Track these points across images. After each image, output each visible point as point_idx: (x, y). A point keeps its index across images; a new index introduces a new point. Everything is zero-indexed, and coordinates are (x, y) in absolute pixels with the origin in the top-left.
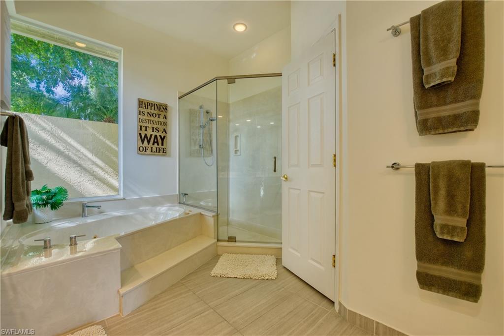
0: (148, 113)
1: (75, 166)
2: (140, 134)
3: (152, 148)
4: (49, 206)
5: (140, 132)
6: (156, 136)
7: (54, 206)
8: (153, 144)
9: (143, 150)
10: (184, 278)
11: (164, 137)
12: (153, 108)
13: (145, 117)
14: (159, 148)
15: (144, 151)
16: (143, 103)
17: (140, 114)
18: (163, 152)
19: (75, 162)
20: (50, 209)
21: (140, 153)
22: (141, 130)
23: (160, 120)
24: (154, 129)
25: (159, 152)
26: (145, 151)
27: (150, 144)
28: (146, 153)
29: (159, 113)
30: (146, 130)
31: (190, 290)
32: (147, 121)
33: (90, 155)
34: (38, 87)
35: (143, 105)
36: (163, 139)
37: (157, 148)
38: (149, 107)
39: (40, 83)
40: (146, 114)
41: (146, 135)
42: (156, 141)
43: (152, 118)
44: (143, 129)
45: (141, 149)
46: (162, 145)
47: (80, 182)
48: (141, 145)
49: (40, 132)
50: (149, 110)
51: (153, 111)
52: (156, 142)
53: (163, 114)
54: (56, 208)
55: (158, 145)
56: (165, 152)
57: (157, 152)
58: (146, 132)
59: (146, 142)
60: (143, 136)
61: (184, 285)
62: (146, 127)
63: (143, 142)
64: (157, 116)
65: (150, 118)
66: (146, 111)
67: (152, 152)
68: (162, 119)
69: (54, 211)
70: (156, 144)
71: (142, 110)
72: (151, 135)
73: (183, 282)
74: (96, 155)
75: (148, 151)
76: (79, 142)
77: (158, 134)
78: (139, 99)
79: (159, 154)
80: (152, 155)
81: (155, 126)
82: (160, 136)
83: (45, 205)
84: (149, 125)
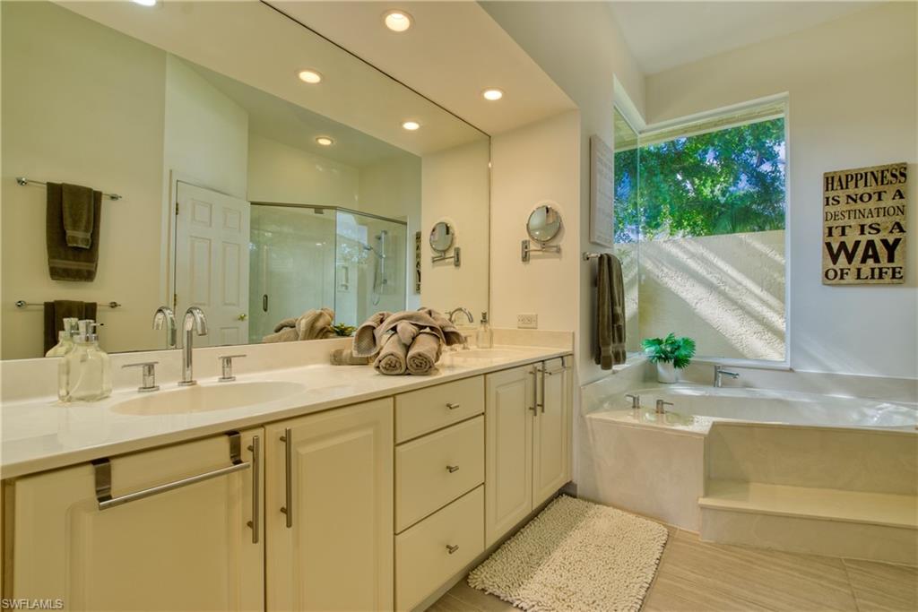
0: (849, 196)
1: (734, 307)
2: (829, 245)
3: (859, 270)
4: (672, 362)
5: (829, 240)
6: (870, 244)
7: (679, 363)
8: (864, 261)
9: (835, 277)
10: (858, 561)
11: (897, 241)
12: (861, 183)
13: (843, 207)
14: (881, 269)
15: (839, 276)
16: (836, 179)
17: (828, 204)
18: (894, 277)
19: (734, 302)
20: (673, 366)
21: (830, 282)
22: (830, 234)
23: (882, 204)
24: (866, 227)
25: (881, 277)
26: (842, 278)
27: (853, 263)
28: (842, 281)
29: (881, 188)
30: (843, 234)
31: (849, 585)
32: (847, 215)
33: (757, 290)
34: (712, 192)
35: (835, 184)
36: (891, 248)
37: (873, 270)
38: (852, 184)
39: (715, 186)
40: (843, 199)
41: (843, 246)
42: (870, 253)
43: (860, 205)
44: (836, 232)
45: (831, 274)
46: (891, 259)
47: (741, 335)
48: (831, 266)
49: (688, 260)
50: (851, 191)
51: (861, 190)
52: (870, 257)
53: (891, 190)
54: (680, 366)
55: (877, 260)
56: (898, 275)
57: (873, 277)
58: (843, 239)
59: (842, 258)
60: (835, 247)
61: (844, 570)
62: (843, 228)
63: (835, 258)
64: (875, 197)
65: (853, 206)
66: (842, 195)
67: (859, 277)
68: (888, 202)
69: (678, 369)
70: (870, 262)
71: (831, 194)
72: (857, 243)
73: (846, 564)
74: (768, 290)
75: (850, 278)
76: (740, 270)
77: (877, 238)
78: (825, 174)
79: (881, 281)
80: (858, 284)
81: (868, 221)
82: (885, 242)
83: (666, 359)
84: (853, 222)
